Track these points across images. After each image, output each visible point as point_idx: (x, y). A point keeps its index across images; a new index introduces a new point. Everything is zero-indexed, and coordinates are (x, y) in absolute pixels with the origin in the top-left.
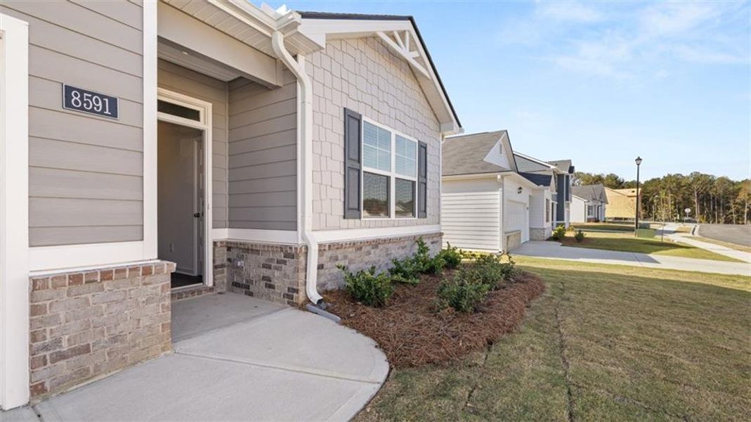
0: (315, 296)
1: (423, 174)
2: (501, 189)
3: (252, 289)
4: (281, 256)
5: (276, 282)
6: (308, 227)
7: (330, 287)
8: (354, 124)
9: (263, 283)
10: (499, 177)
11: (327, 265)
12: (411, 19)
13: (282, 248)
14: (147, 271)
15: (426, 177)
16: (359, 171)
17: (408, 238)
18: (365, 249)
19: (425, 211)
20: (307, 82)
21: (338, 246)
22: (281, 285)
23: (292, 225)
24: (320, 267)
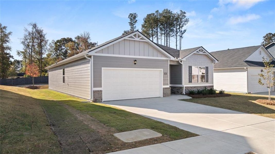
0: (184, 93)
1: (207, 73)
2: (247, 72)
3: (175, 93)
4: (180, 88)
5: (179, 92)
6: (183, 84)
7: (187, 93)
8: (190, 68)
9: (177, 92)
10: (245, 68)
11: (186, 90)
12: (202, 47)
13: (180, 87)
14: (169, 88)
15: (208, 74)
16: (191, 75)
17: (203, 87)
18: (193, 88)
19: (208, 81)
20: (183, 65)
21: (188, 87)
22: (180, 92)
23: (181, 84)
24: (185, 90)
